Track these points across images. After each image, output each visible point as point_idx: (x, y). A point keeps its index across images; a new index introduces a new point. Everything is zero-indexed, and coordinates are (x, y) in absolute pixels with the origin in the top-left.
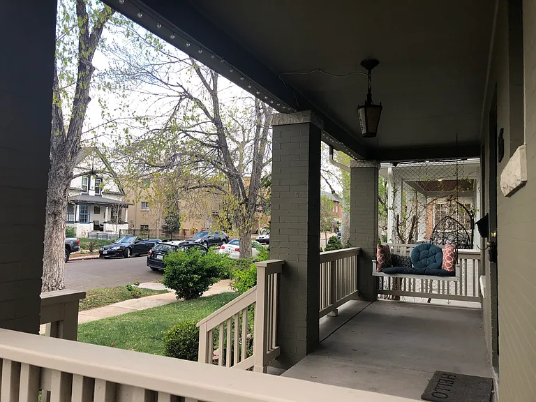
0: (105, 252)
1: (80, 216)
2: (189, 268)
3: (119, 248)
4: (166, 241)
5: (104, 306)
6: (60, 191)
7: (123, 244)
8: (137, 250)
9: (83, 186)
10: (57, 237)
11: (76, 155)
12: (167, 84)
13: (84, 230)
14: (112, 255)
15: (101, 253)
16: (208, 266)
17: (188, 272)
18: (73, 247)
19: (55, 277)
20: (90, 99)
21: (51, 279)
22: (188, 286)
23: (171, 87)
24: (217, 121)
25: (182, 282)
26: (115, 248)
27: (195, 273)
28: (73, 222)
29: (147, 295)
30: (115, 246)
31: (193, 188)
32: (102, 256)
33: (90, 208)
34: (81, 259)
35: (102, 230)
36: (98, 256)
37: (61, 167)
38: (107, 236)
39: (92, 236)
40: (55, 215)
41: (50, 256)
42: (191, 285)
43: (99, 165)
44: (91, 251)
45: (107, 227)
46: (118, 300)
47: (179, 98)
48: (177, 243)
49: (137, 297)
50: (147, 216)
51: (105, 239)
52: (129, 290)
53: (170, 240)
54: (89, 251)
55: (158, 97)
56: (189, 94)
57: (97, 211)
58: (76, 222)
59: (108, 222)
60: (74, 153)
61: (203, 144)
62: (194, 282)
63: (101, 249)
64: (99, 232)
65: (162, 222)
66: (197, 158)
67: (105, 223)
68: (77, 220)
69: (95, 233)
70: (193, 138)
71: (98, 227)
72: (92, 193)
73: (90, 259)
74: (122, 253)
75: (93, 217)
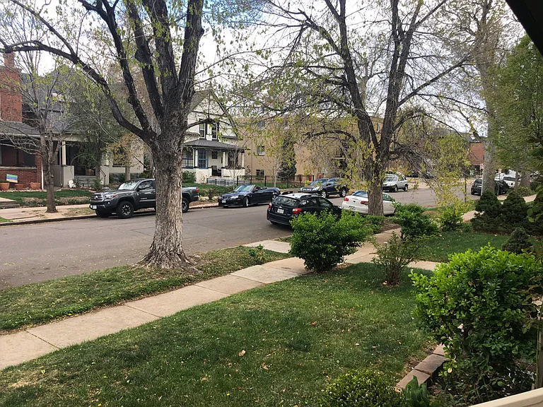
0: (224, 202)
1: (199, 161)
2: (321, 236)
3: (237, 197)
4: (287, 193)
5: (225, 274)
6: (174, 144)
7: (242, 193)
8: (255, 200)
9: (200, 131)
10: (173, 196)
11: (190, 101)
12: (287, 12)
13: (203, 175)
14: (230, 204)
15: (220, 201)
16: (344, 235)
17: (321, 240)
18: (192, 196)
19: (173, 240)
20: (202, 31)
21: (169, 243)
22: (320, 257)
23: (293, 15)
24: (344, 52)
25: (312, 252)
26: (233, 197)
27: (327, 242)
28: (192, 168)
29: (270, 261)
30: (234, 195)
31: (317, 134)
32: (221, 205)
33: (208, 153)
34: (201, 208)
35: (220, 175)
36: (217, 204)
37: (174, 115)
38: (224, 182)
39: (211, 182)
40: (170, 171)
41: (166, 218)
42: (324, 256)
43: (215, 110)
44: (210, 199)
45: (225, 172)
46: (240, 267)
47: (300, 28)
48: (298, 196)
49: (261, 263)
50: (264, 162)
51: (223, 185)
52: (252, 255)
53: (291, 192)
54: (208, 198)
55: (277, 28)
56: (312, 23)
57: (215, 157)
58: (195, 167)
59: (226, 168)
60: (187, 99)
61: (327, 81)
62: (327, 253)
63: (220, 198)
64: (217, 178)
65: (278, 169)
66: (320, 98)
67: (223, 168)
68: (196, 165)
69: (214, 178)
70: (316, 75)
71: (216, 173)
72: (209, 138)
73: (209, 207)
74: (240, 203)
75: (211, 162)
